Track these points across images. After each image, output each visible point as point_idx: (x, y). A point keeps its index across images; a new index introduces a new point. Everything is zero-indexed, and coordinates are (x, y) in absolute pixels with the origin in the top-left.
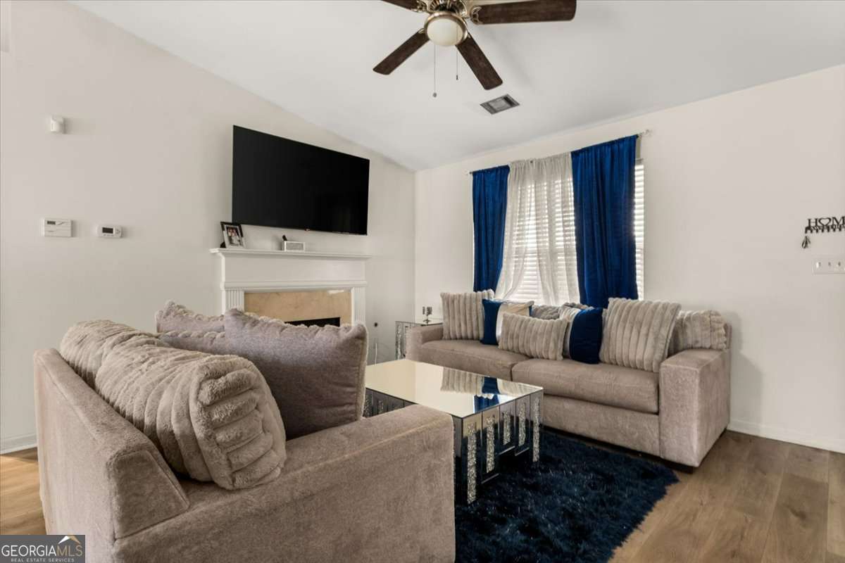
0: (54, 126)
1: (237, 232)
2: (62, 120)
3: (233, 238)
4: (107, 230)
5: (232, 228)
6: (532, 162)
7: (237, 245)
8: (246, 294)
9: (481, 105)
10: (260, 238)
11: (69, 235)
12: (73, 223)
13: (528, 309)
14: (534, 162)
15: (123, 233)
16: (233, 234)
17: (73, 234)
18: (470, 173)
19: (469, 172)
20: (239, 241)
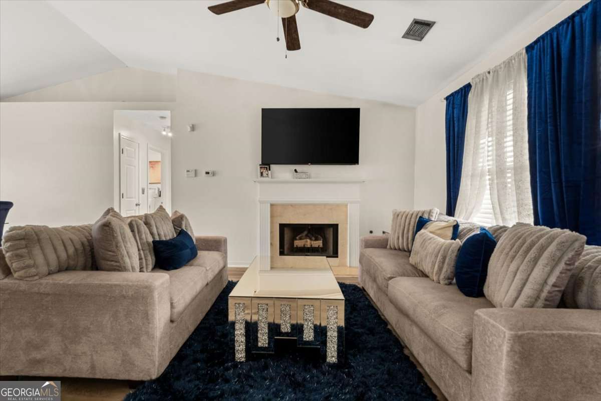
0: (189, 129)
1: (267, 169)
2: (191, 126)
3: (263, 173)
4: (207, 173)
5: (264, 167)
6: (489, 73)
7: (266, 177)
8: (272, 205)
9: (403, 37)
10: (282, 172)
11: (194, 176)
12: (196, 171)
13: (451, 229)
14: (491, 72)
15: (214, 174)
16: (264, 171)
17: (196, 175)
18: (445, 99)
19: (443, 98)
20: (267, 174)
